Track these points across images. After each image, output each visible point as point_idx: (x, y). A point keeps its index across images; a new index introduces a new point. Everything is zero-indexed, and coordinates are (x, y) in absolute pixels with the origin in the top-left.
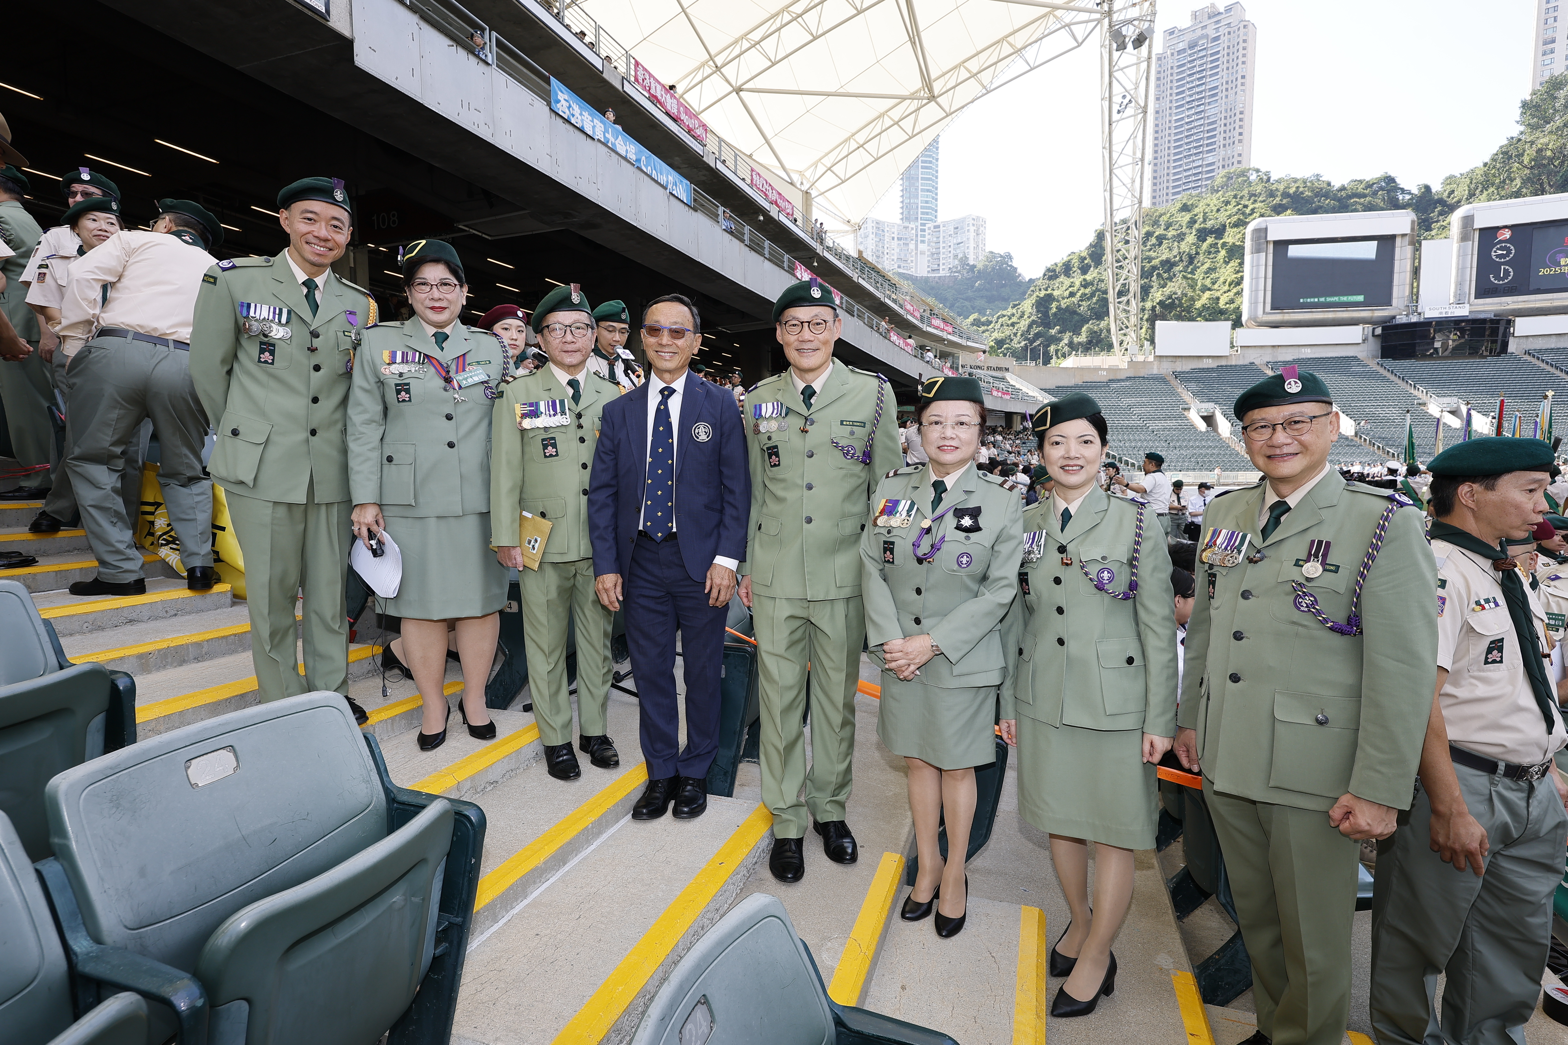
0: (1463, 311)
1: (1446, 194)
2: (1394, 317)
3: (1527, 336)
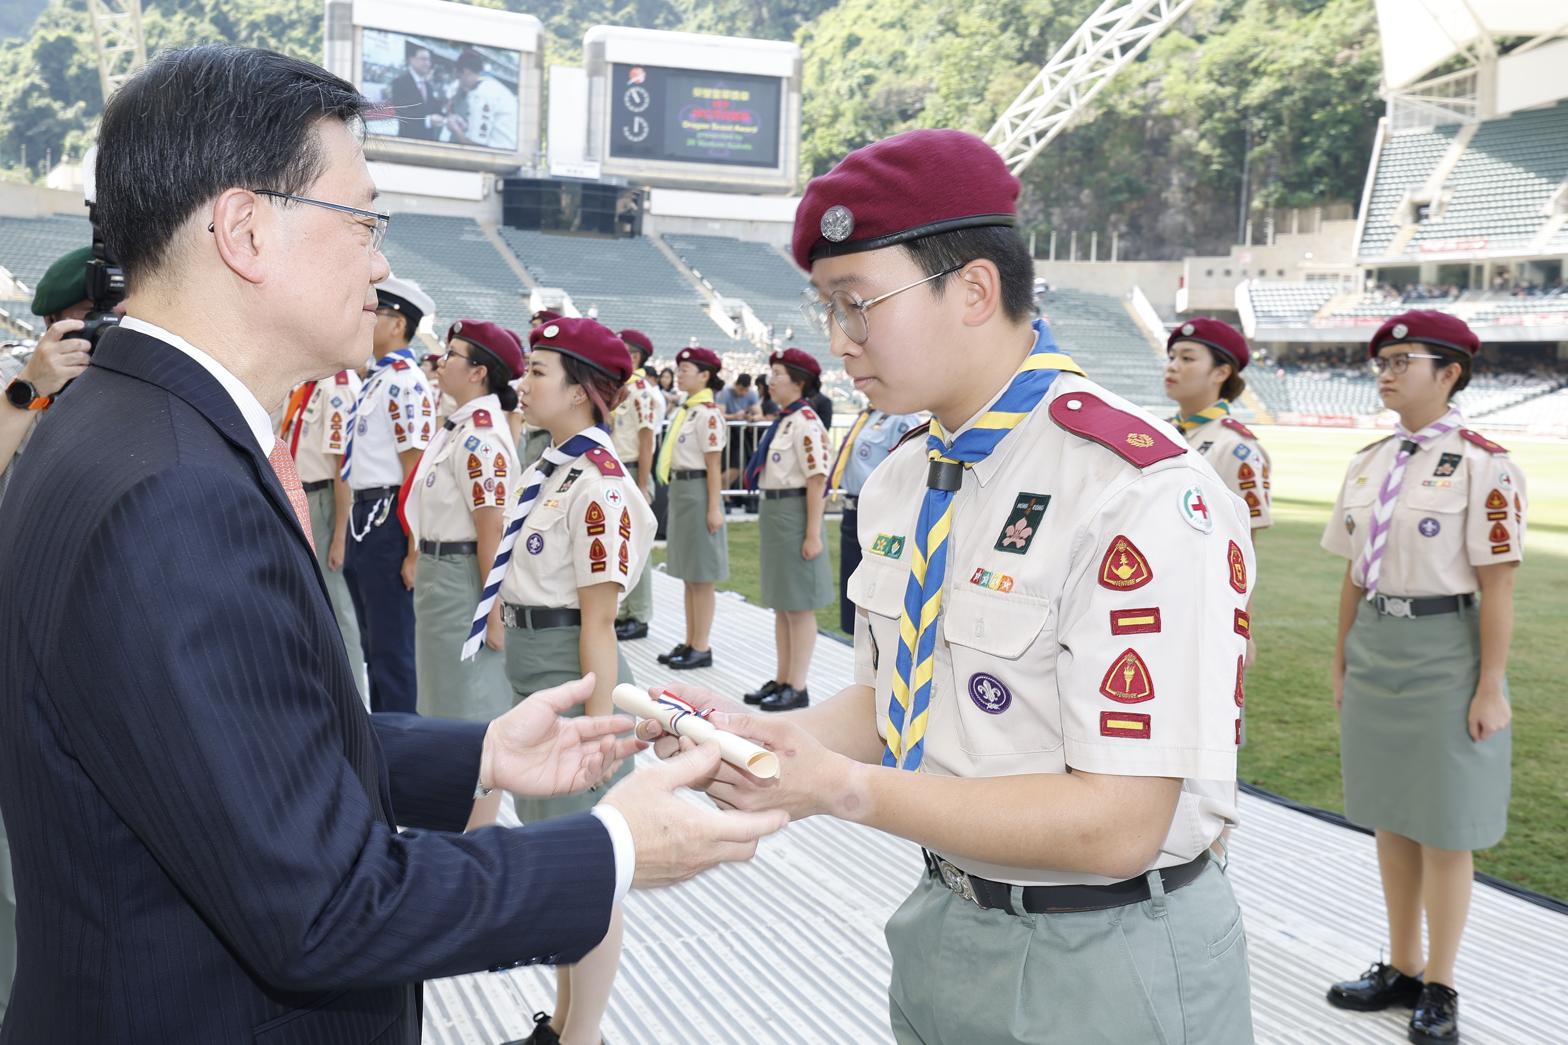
0: (591, 172)
2: (517, 168)
3: (664, 216)
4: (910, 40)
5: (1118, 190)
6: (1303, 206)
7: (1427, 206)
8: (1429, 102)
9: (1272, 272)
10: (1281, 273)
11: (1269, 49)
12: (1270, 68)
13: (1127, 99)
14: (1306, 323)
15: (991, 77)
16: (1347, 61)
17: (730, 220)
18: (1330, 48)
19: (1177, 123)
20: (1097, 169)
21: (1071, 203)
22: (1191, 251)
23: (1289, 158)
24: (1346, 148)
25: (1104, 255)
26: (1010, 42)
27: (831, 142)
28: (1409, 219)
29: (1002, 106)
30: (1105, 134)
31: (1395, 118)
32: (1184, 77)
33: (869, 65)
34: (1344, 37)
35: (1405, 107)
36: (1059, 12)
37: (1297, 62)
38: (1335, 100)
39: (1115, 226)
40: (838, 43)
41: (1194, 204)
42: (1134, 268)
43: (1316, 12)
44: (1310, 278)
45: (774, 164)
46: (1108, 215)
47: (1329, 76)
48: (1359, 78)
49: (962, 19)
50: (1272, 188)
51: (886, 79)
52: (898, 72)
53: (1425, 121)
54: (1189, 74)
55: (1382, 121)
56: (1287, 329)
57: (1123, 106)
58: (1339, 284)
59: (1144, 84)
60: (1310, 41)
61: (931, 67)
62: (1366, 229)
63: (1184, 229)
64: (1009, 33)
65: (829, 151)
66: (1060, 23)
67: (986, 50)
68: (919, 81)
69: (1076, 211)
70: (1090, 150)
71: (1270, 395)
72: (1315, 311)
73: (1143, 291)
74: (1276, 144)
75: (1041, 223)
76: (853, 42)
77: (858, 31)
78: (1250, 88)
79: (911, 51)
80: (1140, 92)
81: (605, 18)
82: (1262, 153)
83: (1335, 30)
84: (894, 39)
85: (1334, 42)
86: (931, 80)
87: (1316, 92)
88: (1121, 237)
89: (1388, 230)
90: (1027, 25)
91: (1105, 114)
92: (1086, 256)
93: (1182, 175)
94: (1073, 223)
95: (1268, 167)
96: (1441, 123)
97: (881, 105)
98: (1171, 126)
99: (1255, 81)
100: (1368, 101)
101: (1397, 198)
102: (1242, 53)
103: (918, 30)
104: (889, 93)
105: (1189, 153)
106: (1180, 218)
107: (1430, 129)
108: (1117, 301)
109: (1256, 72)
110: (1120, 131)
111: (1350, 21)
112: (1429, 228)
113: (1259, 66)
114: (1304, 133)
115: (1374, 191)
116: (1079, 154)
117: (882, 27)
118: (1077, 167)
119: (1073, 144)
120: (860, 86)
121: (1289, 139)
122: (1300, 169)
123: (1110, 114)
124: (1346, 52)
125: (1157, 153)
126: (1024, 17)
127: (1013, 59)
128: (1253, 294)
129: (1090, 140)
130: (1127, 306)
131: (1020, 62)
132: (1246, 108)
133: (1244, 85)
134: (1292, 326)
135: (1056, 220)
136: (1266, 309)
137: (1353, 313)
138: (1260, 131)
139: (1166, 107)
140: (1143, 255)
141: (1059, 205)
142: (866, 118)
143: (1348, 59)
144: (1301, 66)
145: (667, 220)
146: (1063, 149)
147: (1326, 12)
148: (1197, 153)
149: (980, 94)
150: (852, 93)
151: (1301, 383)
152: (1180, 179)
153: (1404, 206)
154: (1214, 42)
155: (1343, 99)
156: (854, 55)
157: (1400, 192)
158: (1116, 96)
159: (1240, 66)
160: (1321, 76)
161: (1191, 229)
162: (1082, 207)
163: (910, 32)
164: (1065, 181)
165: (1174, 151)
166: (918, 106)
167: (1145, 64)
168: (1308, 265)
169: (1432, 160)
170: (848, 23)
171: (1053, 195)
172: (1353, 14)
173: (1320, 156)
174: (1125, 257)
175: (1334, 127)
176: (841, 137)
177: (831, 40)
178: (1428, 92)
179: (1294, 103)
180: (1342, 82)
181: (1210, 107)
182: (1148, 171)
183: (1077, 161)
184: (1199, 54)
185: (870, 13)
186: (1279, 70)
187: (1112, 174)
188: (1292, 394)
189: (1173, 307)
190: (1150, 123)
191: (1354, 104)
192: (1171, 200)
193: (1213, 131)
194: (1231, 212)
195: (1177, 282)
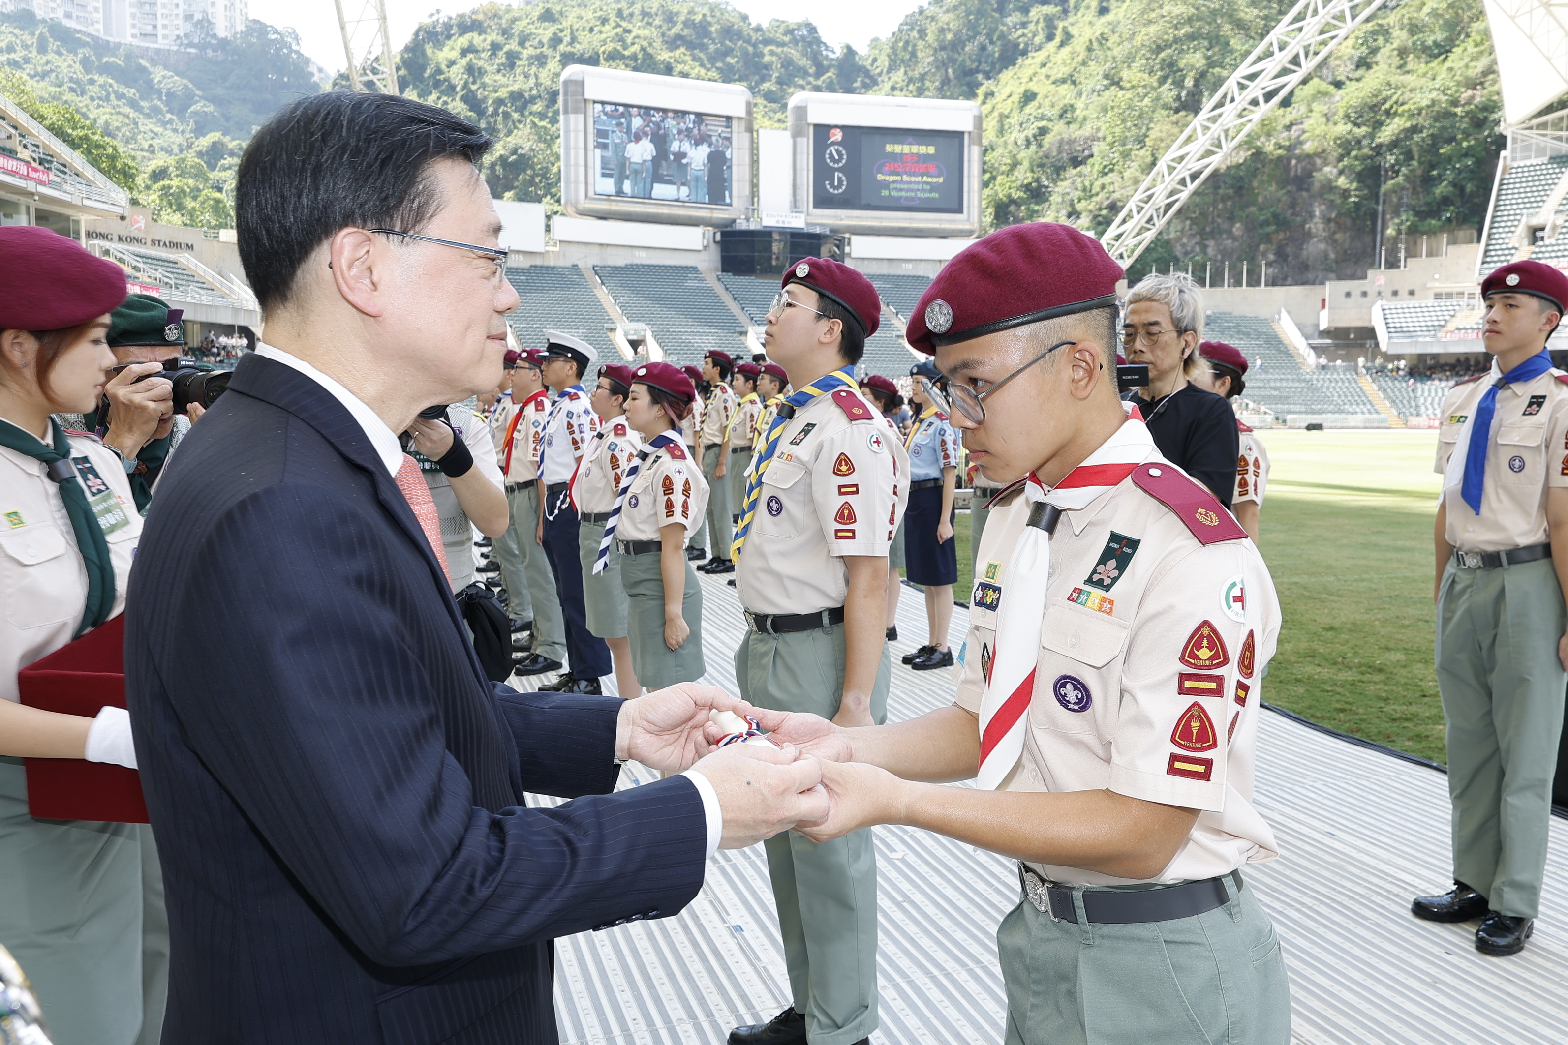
0: (798, 222)
1: (870, 61)
2: (734, 221)
3: (863, 259)
4: (1080, 94)
5: (1266, 223)
6: (1432, 233)
7: (1542, 229)
8: (1545, 135)
9: (1403, 292)
10: (1412, 293)
11: (1399, 92)
12: (1400, 109)
13: (1273, 141)
14: (1434, 336)
15: (1152, 125)
16: (1469, 102)
17: (921, 260)
18: (1454, 88)
19: (1318, 161)
20: (1247, 206)
21: (1224, 236)
22: (1333, 275)
23: (1420, 190)
24: (1471, 179)
25: (1254, 281)
26: (1168, 93)
27: (1010, 188)
28: (1526, 242)
29: (1161, 151)
30: (1254, 173)
31: (1514, 151)
32: (1324, 120)
33: (1042, 118)
34: (1467, 78)
35: (1522, 141)
36: (1211, 64)
37: (1425, 103)
38: (1460, 136)
39: (1264, 255)
40: (1016, 98)
41: (1334, 233)
42: (1279, 292)
43: (1443, 56)
44: (1438, 296)
45: (960, 210)
46: (1258, 245)
47: (1455, 114)
48: (1481, 116)
49: (1125, 74)
50: (1404, 217)
51: (1058, 130)
52: (1069, 123)
53: (1540, 152)
54: (1328, 117)
55: (1503, 154)
56: (1417, 342)
57: (1269, 148)
58: (1464, 301)
59: (1289, 127)
60: (1437, 84)
61: (1098, 118)
62: (1486, 251)
63: (1326, 256)
64: (1167, 86)
65: (1009, 196)
66: (1213, 74)
67: (1147, 101)
68: (1087, 131)
69: (1230, 241)
70: (1241, 188)
71: (1401, 402)
72: (1443, 326)
73: (1289, 312)
74: (1407, 178)
75: (1197, 255)
76: (1029, 97)
77: (1033, 87)
78: (1383, 128)
79: (1080, 104)
80: (1286, 134)
81: (809, 83)
82: (1393, 185)
83: (1459, 73)
84: (1066, 93)
85: (1458, 84)
86: (1098, 129)
87: (1444, 128)
88: (1269, 265)
89: (1506, 252)
90: (1184, 77)
91: (1253, 154)
92: (1239, 283)
93: (1323, 207)
94: (1226, 254)
95: (1401, 198)
96: (1554, 154)
97: (1055, 154)
98: (1314, 164)
99: (1388, 121)
100: (1489, 136)
101: (1516, 223)
102: (1376, 96)
103: (1087, 85)
104: (1061, 142)
105: (1329, 187)
106: (1322, 246)
107: (1545, 160)
108: (1266, 322)
109: (1388, 113)
110: (1267, 170)
111: (1473, 64)
112: (1543, 249)
113: (1392, 107)
114: (1433, 167)
115: (1494, 217)
116: (1231, 191)
117: (1054, 83)
118: (1229, 203)
119: (1225, 183)
120: (1035, 136)
121: (1419, 172)
122: (1429, 199)
123: (1258, 154)
124: (1470, 92)
125: (1300, 189)
126: (1182, 70)
127: (1171, 108)
128: (1387, 312)
129: (1241, 178)
130: (1275, 326)
131: (1177, 111)
132: (1380, 146)
133: (1378, 125)
134: (1421, 339)
135: (1211, 251)
136: (1398, 325)
137: (1475, 326)
138: (1393, 166)
139: (1309, 147)
140: (1290, 280)
141: (1213, 239)
142: (1041, 166)
143: (1473, 97)
144: (1428, 107)
145: (866, 262)
146: (1217, 188)
147: (1452, 56)
148: (1337, 187)
149: (1141, 141)
150: (1028, 143)
151: (1429, 390)
152: (1321, 212)
153: (1521, 230)
154: (1351, 86)
155: (1467, 135)
156: (1030, 108)
157: (1518, 217)
158: (1262, 139)
159: (1374, 108)
160: (1448, 115)
161: (1332, 256)
162: (1235, 239)
163: (1080, 86)
164: (1219, 216)
165: (1317, 185)
166: (1087, 153)
167: (1289, 109)
168: (1437, 284)
169: (1547, 187)
170: (1025, 80)
171: (1208, 229)
172: (1474, 58)
173: (1446, 187)
174: (1273, 282)
175: (1459, 161)
176: (1019, 183)
177: (1010, 96)
178: (1544, 126)
179: (1423, 139)
180: (1466, 120)
181: (1347, 146)
182: (1293, 205)
183: (1229, 198)
184: (1337, 98)
185: (1044, 70)
186: (1409, 110)
187: (1261, 209)
188: (1422, 400)
189: (1318, 325)
190: (1294, 162)
191: (1475, 139)
192: (1314, 230)
193: (1350, 167)
194: (1368, 239)
195: (1320, 304)
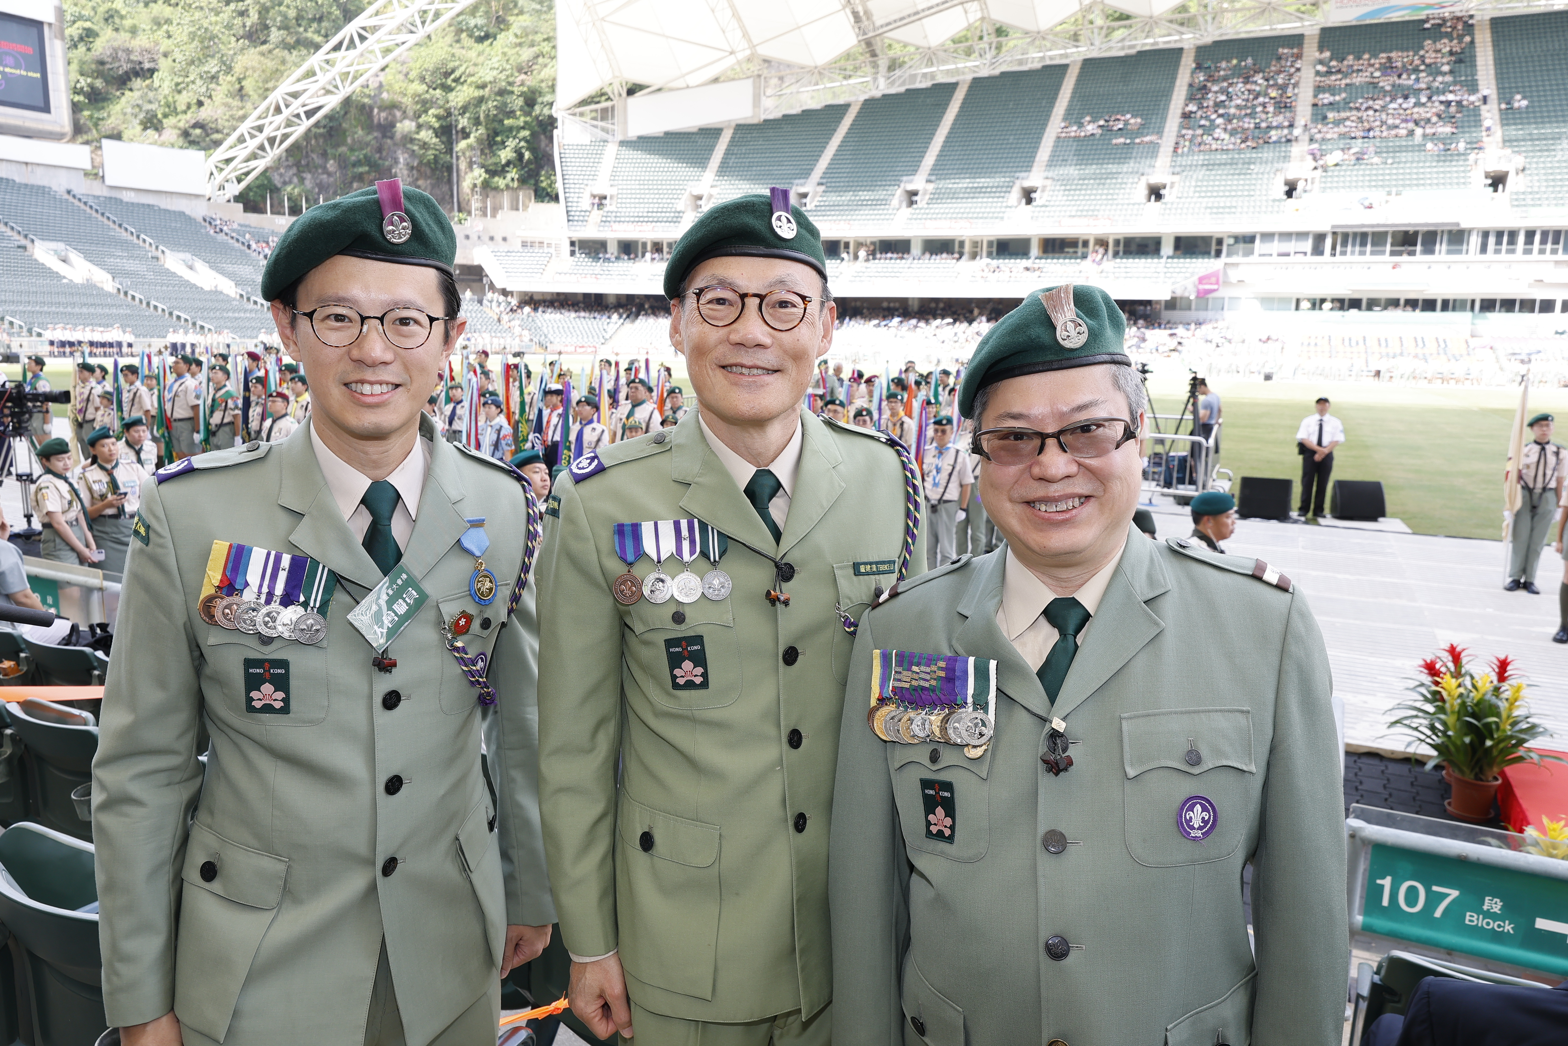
5: (358, 163)
7: (605, 198)
8: (586, 122)
9: (499, 238)
10: (504, 239)
11: (464, 64)
12: (470, 80)
14: (540, 277)
16: (522, 84)
18: (509, 71)
19: (398, 114)
20: (338, 145)
21: (320, 171)
23: (487, 151)
28: (594, 206)
31: (564, 131)
32: (401, 77)
34: (519, 65)
35: (568, 124)
37: (488, 78)
38: (517, 112)
43: (490, 41)
44: (524, 244)
45: (46, 109)
47: (512, 92)
48: (534, 97)
50: (477, 173)
51: (107, 35)
52: (119, 30)
55: (556, 132)
57: (355, 94)
58: (554, 250)
60: (493, 64)
62: (567, 211)
69: (325, 176)
70: (332, 128)
72: (544, 269)
74: (479, 140)
78: (454, 93)
82: (466, 145)
83: (512, 59)
85: (512, 67)
87: (504, 104)
89: (583, 214)
93: (406, 155)
94: (322, 187)
95: (473, 156)
97: (109, 60)
98: (394, 116)
99: (458, 88)
100: (540, 115)
101: (582, 191)
102: (443, 64)
104: (116, 50)
105: (410, 139)
110: (353, 115)
111: (518, 52)
112: (610, 214)
113: (460, 77)
114: (497, 134)
115: (564, 183)
118: (321, 140)
121: (485, 137)
122: (495, 160)
124: (523, 77)
125: (384, 136)
128: (498, 254)
132: (453, 108)
133: (449, 90)
135: (308, 184)
136: (508, 266)
138: (463, 129)
139: (388, 98)
141: (309, 172)
143: (525, 81)
144: (491, 82)
147: (498, 41)
148: (417, 140)
152: (405, 159)
153: (587, 197)
157: (582, 186)
160: (506, 92)
162: (329, 174)
164: (312, 151)
166: (149, 65)
169: (595, 164)
171: (303, 162)
173: (509, 152)
178: (582, 114)
179: (489, 109)
180: (521, 98)
181: (425, 105)
183: (322, 135)
186: (476, 83)
187: (352, 150)
190: (376, 111)
191: (531, 116)
193: (429, 124)
194: (445, 188)
